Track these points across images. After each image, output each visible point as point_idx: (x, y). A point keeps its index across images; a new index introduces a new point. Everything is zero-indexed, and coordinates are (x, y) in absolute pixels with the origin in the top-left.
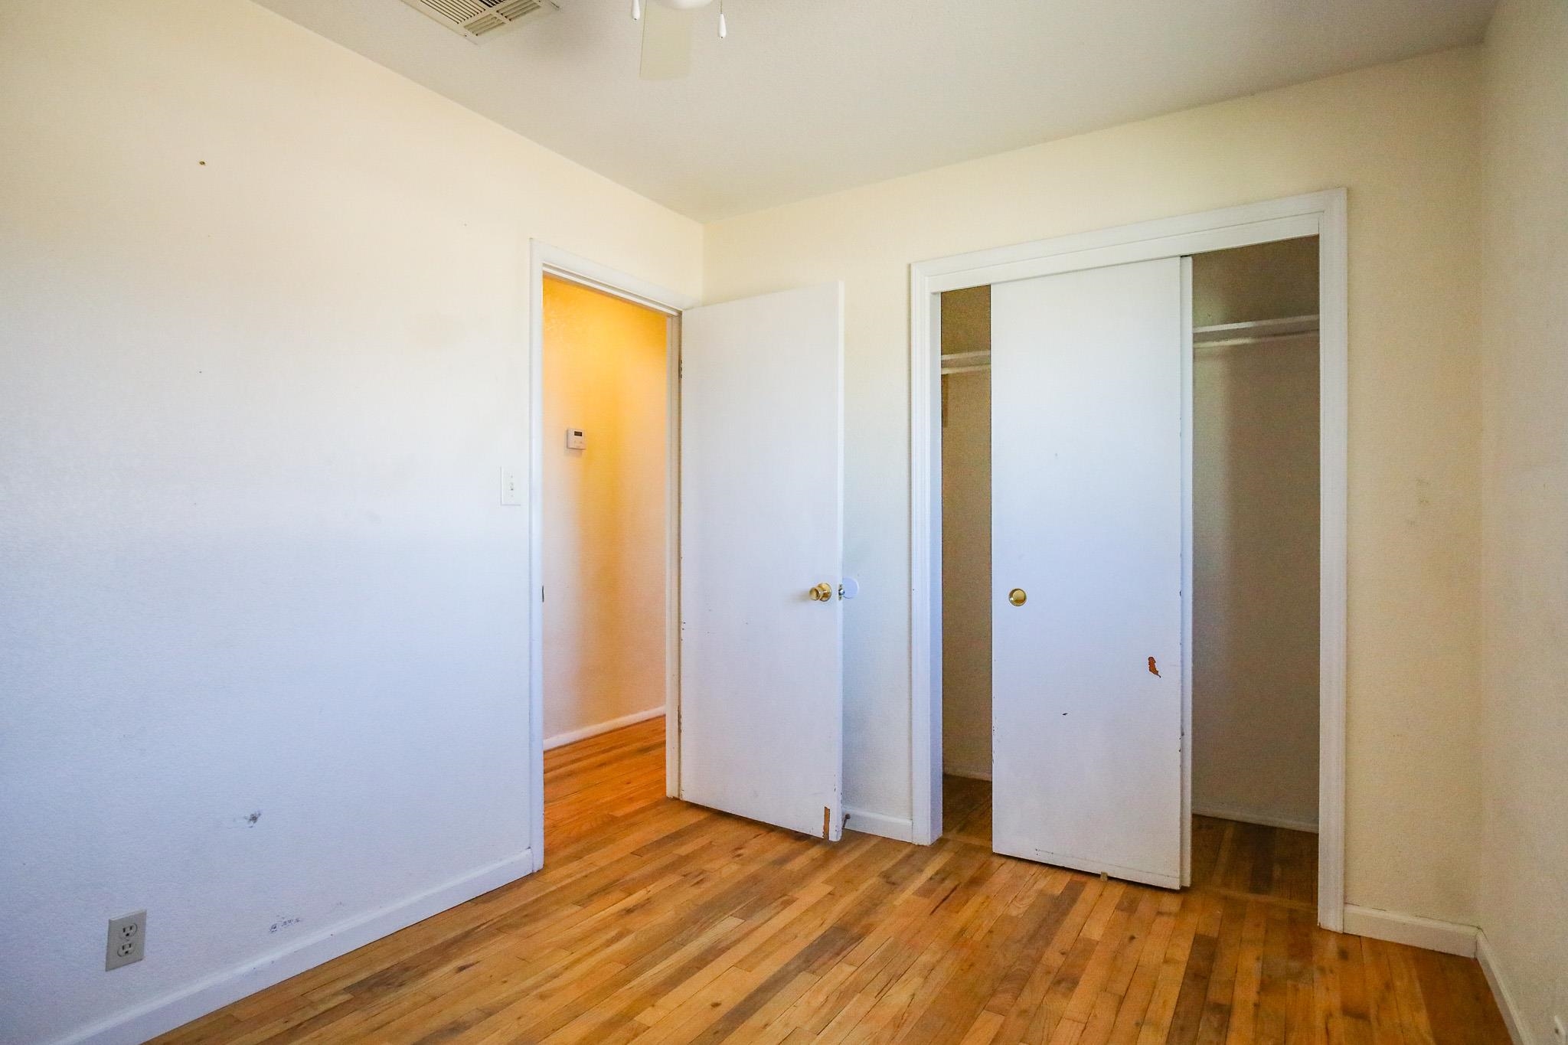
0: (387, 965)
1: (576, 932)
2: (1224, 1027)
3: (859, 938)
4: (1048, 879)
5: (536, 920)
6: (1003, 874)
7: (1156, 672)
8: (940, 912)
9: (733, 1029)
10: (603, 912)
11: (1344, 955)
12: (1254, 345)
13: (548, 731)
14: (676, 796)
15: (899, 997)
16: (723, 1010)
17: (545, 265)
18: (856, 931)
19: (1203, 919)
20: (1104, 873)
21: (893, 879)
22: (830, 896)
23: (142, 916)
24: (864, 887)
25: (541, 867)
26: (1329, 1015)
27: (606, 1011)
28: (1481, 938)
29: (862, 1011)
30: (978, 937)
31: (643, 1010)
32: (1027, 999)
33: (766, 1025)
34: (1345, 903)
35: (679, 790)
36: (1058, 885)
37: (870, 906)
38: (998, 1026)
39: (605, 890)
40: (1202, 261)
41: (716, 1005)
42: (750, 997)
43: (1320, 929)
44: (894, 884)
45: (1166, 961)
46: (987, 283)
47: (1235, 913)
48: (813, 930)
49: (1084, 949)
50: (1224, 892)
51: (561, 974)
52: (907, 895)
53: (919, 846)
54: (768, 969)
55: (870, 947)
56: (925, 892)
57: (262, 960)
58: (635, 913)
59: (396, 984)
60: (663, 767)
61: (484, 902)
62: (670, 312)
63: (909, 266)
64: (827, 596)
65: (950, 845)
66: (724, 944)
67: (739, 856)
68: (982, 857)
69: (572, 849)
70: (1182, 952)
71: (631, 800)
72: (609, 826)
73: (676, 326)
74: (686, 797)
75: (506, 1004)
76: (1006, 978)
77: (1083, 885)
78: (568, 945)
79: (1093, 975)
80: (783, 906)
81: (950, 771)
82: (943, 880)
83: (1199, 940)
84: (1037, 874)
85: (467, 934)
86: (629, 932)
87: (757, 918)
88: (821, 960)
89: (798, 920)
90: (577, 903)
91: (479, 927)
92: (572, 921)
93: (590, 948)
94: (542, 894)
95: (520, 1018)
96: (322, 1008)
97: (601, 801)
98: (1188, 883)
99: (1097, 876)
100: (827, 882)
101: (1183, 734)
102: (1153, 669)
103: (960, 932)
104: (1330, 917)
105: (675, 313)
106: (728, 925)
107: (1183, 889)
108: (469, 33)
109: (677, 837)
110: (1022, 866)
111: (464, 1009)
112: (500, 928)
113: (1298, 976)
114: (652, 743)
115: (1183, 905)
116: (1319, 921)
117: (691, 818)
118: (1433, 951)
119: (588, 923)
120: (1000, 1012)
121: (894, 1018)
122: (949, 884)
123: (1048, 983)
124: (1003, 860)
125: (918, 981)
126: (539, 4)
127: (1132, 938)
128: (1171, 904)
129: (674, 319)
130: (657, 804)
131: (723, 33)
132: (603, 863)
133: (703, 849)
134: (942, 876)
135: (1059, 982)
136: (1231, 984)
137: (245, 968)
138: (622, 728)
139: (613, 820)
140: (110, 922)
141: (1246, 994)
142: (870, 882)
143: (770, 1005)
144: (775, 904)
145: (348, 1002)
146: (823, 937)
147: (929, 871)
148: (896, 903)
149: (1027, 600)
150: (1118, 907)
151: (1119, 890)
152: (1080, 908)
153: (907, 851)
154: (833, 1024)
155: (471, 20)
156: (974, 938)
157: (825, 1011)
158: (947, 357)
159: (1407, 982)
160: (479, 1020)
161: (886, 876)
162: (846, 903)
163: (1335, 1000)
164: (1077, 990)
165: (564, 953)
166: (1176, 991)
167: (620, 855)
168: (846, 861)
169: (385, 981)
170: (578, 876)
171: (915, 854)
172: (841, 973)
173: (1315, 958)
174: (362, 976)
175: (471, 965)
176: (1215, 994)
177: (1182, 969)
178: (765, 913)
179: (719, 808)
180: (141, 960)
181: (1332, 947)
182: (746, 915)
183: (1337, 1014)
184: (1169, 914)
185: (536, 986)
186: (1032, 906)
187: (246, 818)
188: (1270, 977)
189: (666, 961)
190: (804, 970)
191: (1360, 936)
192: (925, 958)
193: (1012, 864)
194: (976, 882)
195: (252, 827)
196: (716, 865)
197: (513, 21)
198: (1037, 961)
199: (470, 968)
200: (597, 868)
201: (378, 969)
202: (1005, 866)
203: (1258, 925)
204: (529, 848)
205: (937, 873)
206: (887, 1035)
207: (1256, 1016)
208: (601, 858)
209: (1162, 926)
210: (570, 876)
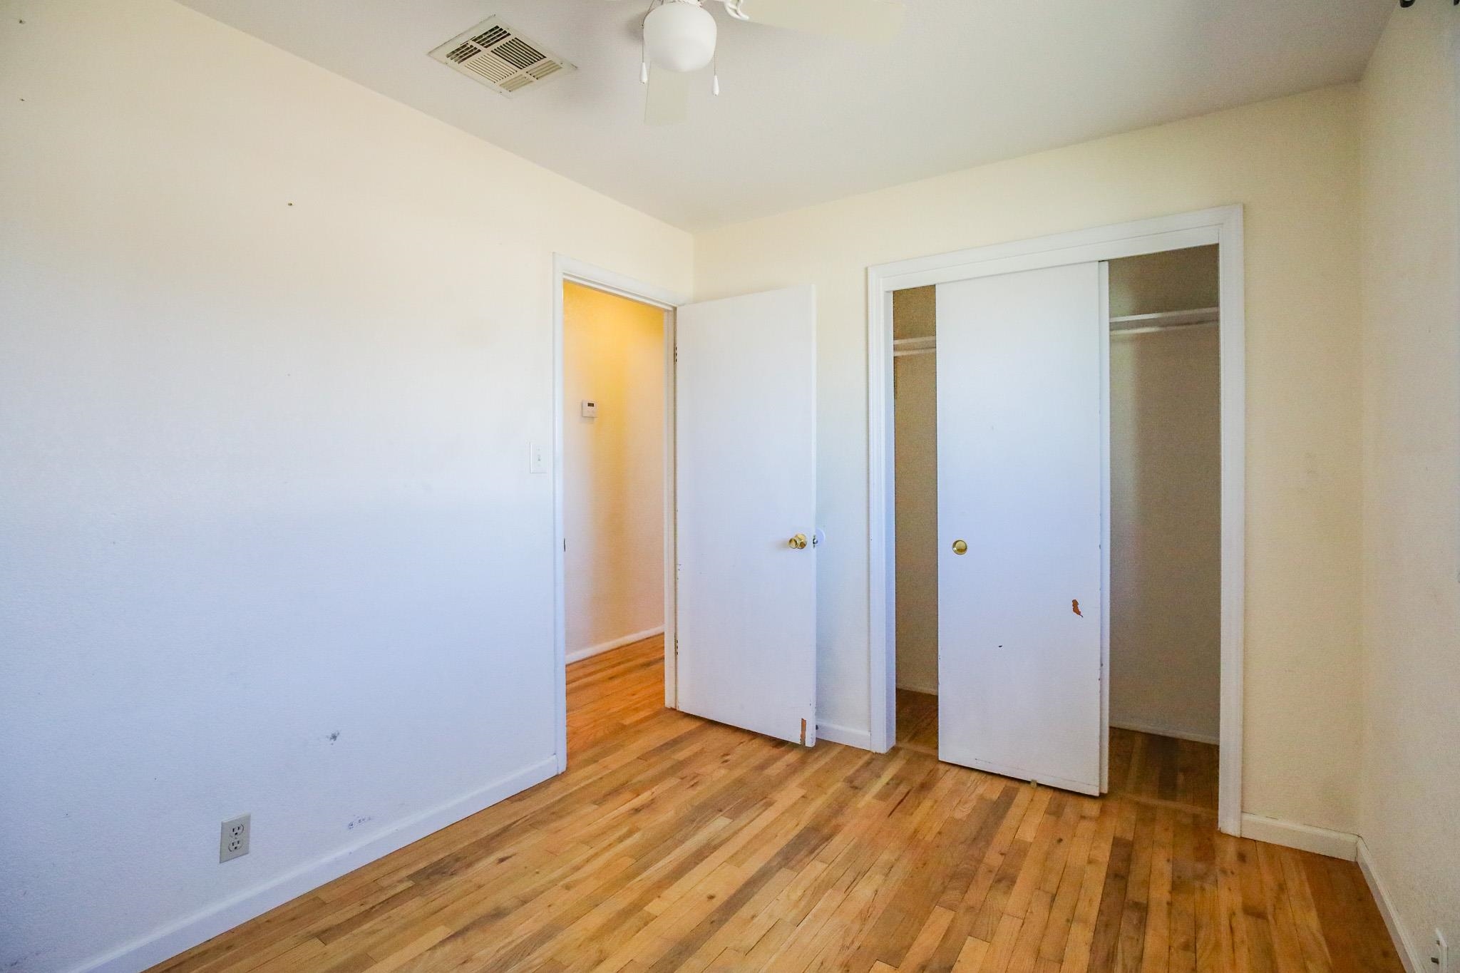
0: (441, 856)
1: (593, 828)
2: (1142, 924)
3: (828, 838)
4: (987, 784)
5: (561, 817)
6: (947, 781)
7: (1079, 613)
8: (897, 814)
9: (726, 920)
10: (615, 811)
11: (1242, 857)
12: (1159, 333)
13: (569, 647)
14: (673, 707)
15: (864, 891)
16: (717, 903)
17: (564, 274)
18: (826, 831)
19: (1121, 823)
20: (1033, 781)
21: (856, 783)
22: (803, 799)
23: (248, 818)
24: (830, 791)
25: (564, 769)
26: (1232, 914)
27: (621, 901)
28: (1360, 843)
29: (834, 904)
30: (929, 838)
31: (650, 901)
32: (974, 896)
33: (753, 917)
34: (1242, 812)
35: (676, 704)
36: (994, 791)
37: (839, 807)
38: (949, 921)
39: (615, 792)
40: (1116, 266)
41: (711, 897)
42: (740, 891)
43: (1221, 834)
44: (856, 788)
45: (1090, 862)
46: (933, 284)
47: (1146, 816)
48: (790, 830)
49: (1019, 851)
50: (1137, 799)
51: (582, 866)
52: (867, 799)
53: (876, 753)
54: (753, 866)
55: (839, 845)
56: (882, 796)
57: (341, 852)
58: (642, 813)
59: (449, 873)
60: (662, 680)
61: (520, 800)
62: (666, 308)
63: (866, 269)
64: (803, 545)
65: (902, 753)
66: (716, 842)
67: (726, 761)
68: (929, 765)
69: (590, 753)
70: (1103, 853)
71: (637, 710)
72: (620, 732)
73: (671, 318)
74: (682, 708)
75: (537, 894)
76: (953, 877)
77: (1017, 790)
78: (587, 841)
79: (1028, 874)
80: (764, 808)
81: (901, 686)
82: (898, 785)
83: (1117, 842)
84: (976, 781)
85: (505, 829)
86: (638, 829)
87: (743, 820)
88: (799, 857)
89: (776, 820)
90: (595, 803)
91: (514, 823)
92: (591, 818)
93: (606, 843)
94: (565, 794)
95: (550, 906)
96: (392, 893)
97: (611, 711)
98: (1105, 790)
99: (1029, 782)
100: (802, 785)
101: (1102, 665)
102: (1076, 610)
103: (915, 832)
104: (1229, 823)
105: (670, 309)
106: (720, 823)
107: (1102, 795)
108: (504, 90)
109: (674, 743)
110: (963, 772)
111: (504, 898)
112: (534, 823)
113: (1202, 877)
114: (652, 659)
115: (1103, 811)
116: (1219, 826)
117: (687, 726)
118: (1319, 855)
119: (602, 822)
120: (951, 908)
121: (861, 913)
122: (903, 789)
123: (991, 882)
124: (947, 767)
125: (878, 878)
126: (561, 66)
127: (1060, 840)
128: (1092, 809)
129: (670, 313)
130: (657, 714)
131: (717, 92)
132: (614, 766)
133: (696, 755)
134: (897, 780)
135: (999, 881)
136: (1146, 884)
137: (327, 859)
138: (628, 645)
139: (624, 727)
140: (222, 824)
141: (1160, 893)
142: (837, 786)
143: (756, 897)
144: (758, 806)
145: (411, 888)
146: (799, 836)
147: (886, 777)
148: (859, 806)
149: (968, 550)
150: (1047, 812)
151: (1046, 797)
152: (1014, 812)
153: (866, 758)
154: (809, 916)
155: (505, 80)
156: (926, 839)
157: (803, 903)
158: (897, 342)
159: (1297, 882)
160: (517, 907)
161: (850, 781)
162: (818, 804)
163: (1237, 900)
164: (1016, 887)
165: (586, 848)
166: (1100, 890)
167: (628, 760)
168: (816, 766)
169: (439, 871)
170: (594, 778)
171: (873, 761)
172: (815, 869)
173: (1218, 860)
174: (421, 866)
175: (510, 857)
176: (1134, 894)
177: (1104, 869)
178: (751, 813)
179: (711, 718)
180: (247, 853)
181: (1230, 851)
182: (734, 815)
183: (1240, 914)
184: (1091, 819)
185: (564, 876)
186: (974, 809)
187: (327, 737)
188: (1179, 877)
189: (670, 856)
190: (784, 866)
191: (1255, 841)
192: (886, 857)
193: (956, 770)
194: (925, 787)
195: (332, 744)
196: (710, 768)
197: (540, 79)
198: (980, 861)
199: (510, 859)
200: (610, 771)
201: (435, 859)
202: (948, 773)
203: (1166, 830)
204: (555, 754)
205: (892, 779)
206: (857, 927)
207: (1170, 913)
208: (613, 762)
209: (1086, 827)
210: (587, 778)
